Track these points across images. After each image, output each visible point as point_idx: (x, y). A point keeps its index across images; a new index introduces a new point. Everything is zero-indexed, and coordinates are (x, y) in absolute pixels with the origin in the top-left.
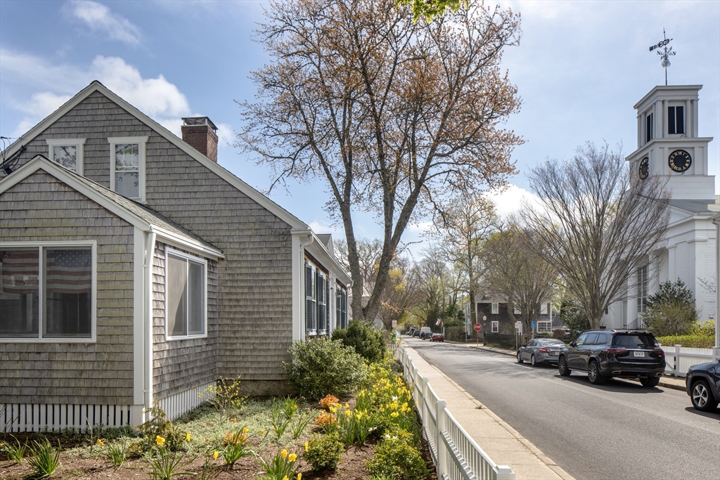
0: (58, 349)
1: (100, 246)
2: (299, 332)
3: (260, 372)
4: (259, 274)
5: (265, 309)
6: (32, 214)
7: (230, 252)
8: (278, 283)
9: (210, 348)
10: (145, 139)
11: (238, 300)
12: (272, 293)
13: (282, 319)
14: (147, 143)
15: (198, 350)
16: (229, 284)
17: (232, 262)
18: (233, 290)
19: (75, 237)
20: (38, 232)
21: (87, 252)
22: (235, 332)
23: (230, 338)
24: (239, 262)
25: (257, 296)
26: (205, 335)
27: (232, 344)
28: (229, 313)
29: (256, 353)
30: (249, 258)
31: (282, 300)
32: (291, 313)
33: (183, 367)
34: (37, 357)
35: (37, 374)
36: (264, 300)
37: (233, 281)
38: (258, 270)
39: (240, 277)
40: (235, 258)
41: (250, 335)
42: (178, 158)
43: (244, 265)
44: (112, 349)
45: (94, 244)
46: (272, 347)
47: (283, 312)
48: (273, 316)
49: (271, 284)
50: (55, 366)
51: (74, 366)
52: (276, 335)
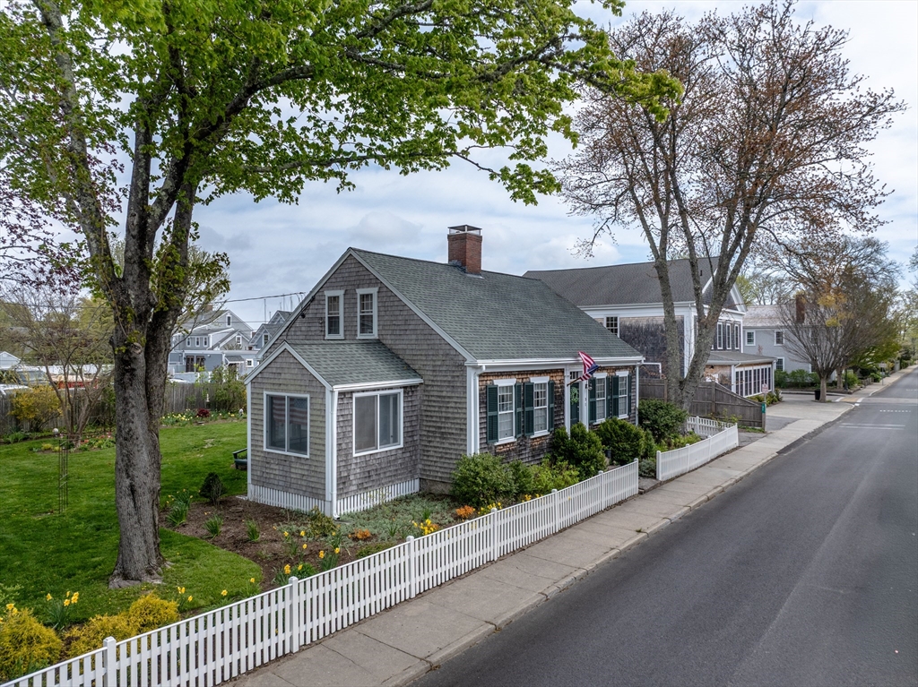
0: (293, 460)
1: (311, 398)
2: (474, 446)
3: (445, 475)
4: (444, 397)
5: (449, 425)
6: (283, 376)
7: (427, 378)
8: (458, 405)
9: (408, 454)
10: (376, 289)
11: (432, 417)
12: (453, 413)
13: (460, 435)
14: (378, 292)
15: (393, 458)
16: (426, 403)
17: (427, 386)
18: (429, 409)
19: (300, 391)
20: (285, 387)
21: (305, 400)
22: (430, 442)
23: (426, 446)
24: (433, 386)
25: (444, 415)
26: (402, 446)
27: (428, 451)
28: (427, 426)
29: (443, 460)
30: (439, 384)
31: (461, 419)
32: (466, 430)
34: (284, 463)
35: (284, 474)
36: (449, 418)
37: (428, 401)
38: (444, 394)
39: (433, 399)
40: (430, 383)
41: (439, 445)
42: (396, 303)
43: (435, 388)
45: (308, 396)
46: (453, 457)
47: (461, 429)
48: (454, 431)
49: (453, 405)
50: (293, 470)
51: (300, 472)
52: (456, 447)
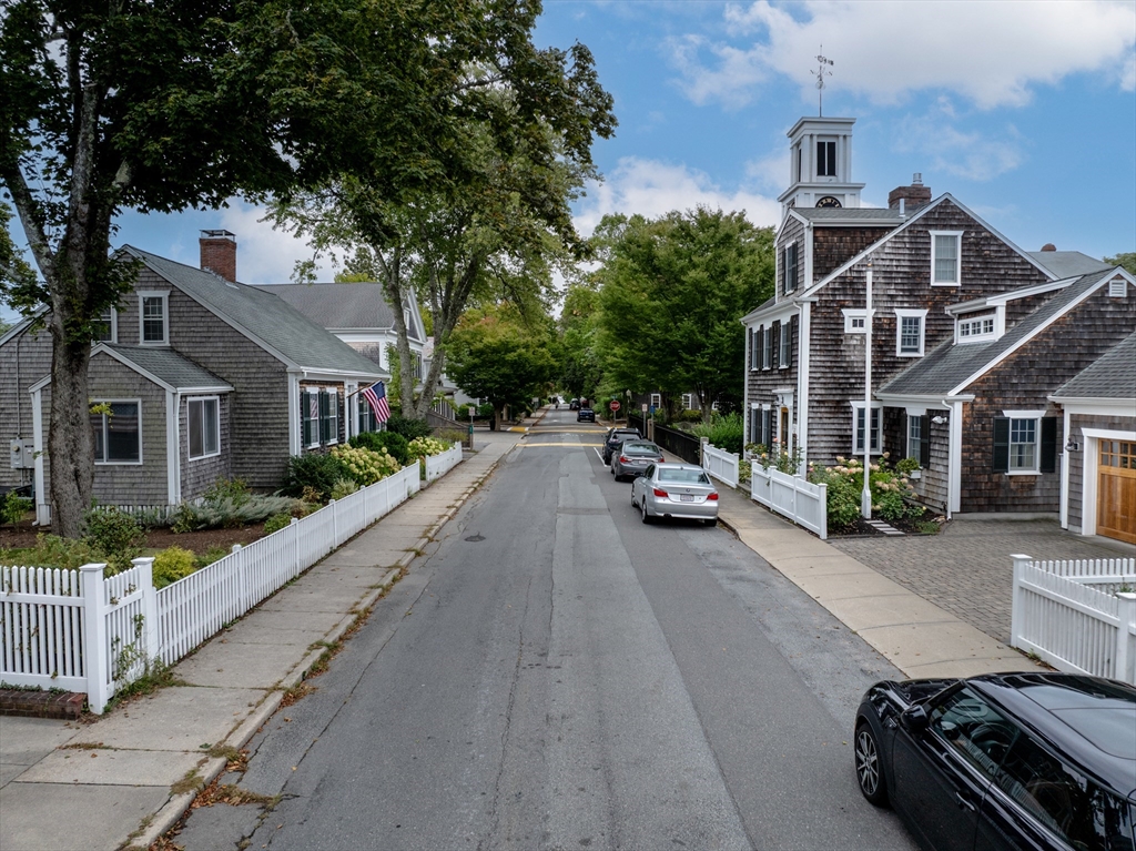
0: (117, 469)
1: (143, 402)
2: (296, 449)
3: (264, 480)
4: (261, 404)
5: (268, 431)
6: (97, 380)
7: (238, 385)
8: (278, 411)
9: (223, 462)
10: (167, 293)
11: (246, 424)
12: (272, 418)
13: (281, 439)
14: (170, 296)
15: (213, 465)
16: (238, 411)
17: (240, 393)
18: (242, 416)
19: (127, 396)
20: (102, 393)
21: (135, 405)
22: (243, 449)
23: (239, 454)
24: (246, 393)
25: (261, 421)
26: (219, 453)
27: (241, 459)
28: (239, 434)
29: (261, 466)
30: (254, 391)
31: (281, 423)
32: (288, 434)
33: (201, 479)
34: (103, 474)
35: (103, 486)
36: (267, 424)
37: (241, 409)
38: (261, 401)
39: (247, 406)
40: (243, 390)
41: (256, 451)
42: (195, 309)
43: (250, 396)
44: (153, 469)
45: (139, 401)
46: (273, 461)
47: (282, 434)
48: (274, 436)
49: (272, 411)
50: (115, 480)
51: (128, 480)
52: (276, 451)
